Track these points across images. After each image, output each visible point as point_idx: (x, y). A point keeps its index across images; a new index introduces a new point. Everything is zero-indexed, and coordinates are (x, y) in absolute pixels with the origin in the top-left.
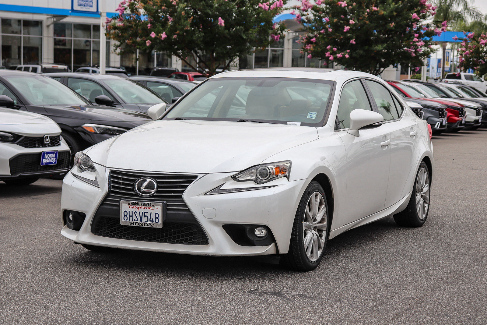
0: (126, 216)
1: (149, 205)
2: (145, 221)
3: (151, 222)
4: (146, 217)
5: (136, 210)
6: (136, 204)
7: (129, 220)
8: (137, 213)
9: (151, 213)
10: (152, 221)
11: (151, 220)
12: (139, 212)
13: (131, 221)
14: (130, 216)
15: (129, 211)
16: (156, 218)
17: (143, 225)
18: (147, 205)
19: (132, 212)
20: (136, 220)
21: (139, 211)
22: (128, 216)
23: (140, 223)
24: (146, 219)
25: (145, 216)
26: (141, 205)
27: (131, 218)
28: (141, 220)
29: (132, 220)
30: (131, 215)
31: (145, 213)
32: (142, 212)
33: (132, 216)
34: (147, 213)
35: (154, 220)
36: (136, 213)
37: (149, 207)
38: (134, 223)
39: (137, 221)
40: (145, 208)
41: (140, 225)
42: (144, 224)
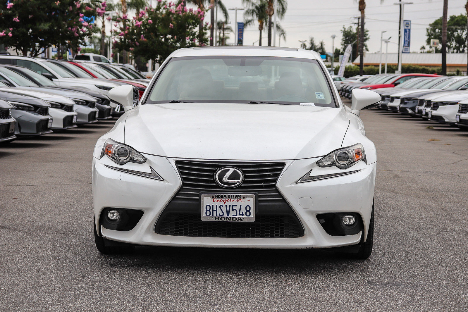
0: (209, 211)
1: (238, 197)
2: (233, 215)
3: (241, 216)
4: (235, 211)
5: (222, 203)
6: (222, 197)
7: (213, 215)
8: (223, 206)
9: (241, 206)
10: (243, 215)
11: (241, 213)
12: (226, 206)
13: (215, 215)
14: (213, 211)
15: (213, 206)
16: (247, 211)
17: (230, 220)
18: (236, 198)
19: (217, 206)
20: (221, 214)
21: (226, 204)
22: (211, 211)
23: (227, 218)
24: (234, 213)
25: (233, 210)
26: (229, 197)
27: (215, 213)
28: (228, 214)
29: (217, 215)
30: (215, 209)
31: (233, 206)
32: (230, 206)
33: (216, 211)
34: (236, 206)
35: (244, 213)
36: (221, 207)
37: (238, 200)
38: (219, 218)
39: (223, 215)
40: (233, 200)
41: (227, 220)
42: (232, 219)
